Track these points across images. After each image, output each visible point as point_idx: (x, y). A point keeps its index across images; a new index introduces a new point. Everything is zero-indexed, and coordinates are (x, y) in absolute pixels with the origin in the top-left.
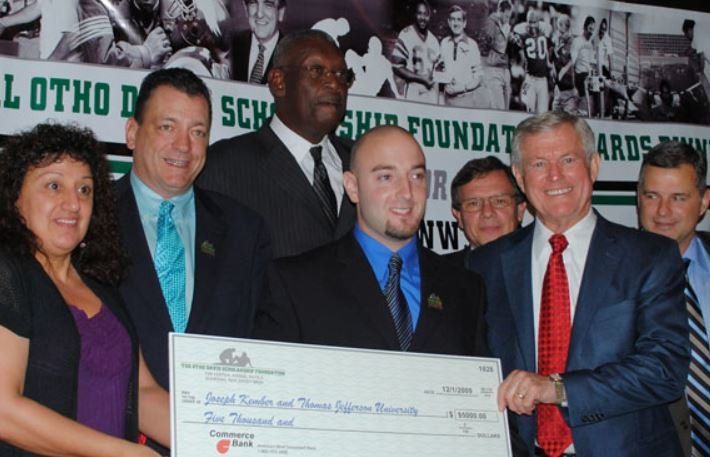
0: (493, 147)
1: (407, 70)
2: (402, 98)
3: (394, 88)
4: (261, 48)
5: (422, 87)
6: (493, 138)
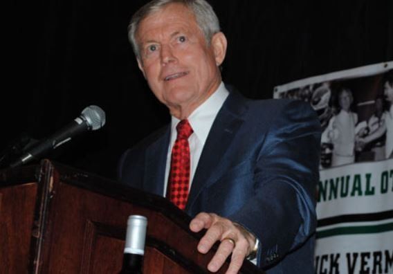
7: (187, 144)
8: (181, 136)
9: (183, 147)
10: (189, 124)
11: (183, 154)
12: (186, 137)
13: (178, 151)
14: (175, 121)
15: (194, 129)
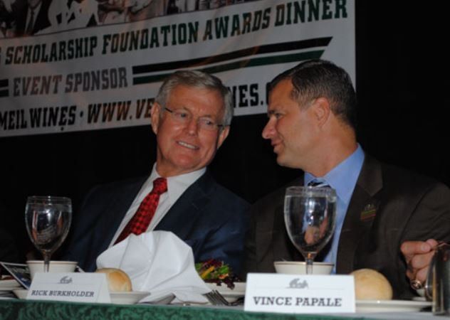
0: (155, 44)
1: (109, 4)
2: (101, 23)
3: (97, 18)
4: (33, 13)
5: (115, 13)
6: (155, 38)
7: (157, 199)
8: (156, 191)
9: (153, 201)
10: (166, 184)
11: (151, 207)
12: (160, 193)
13: (148, 202)
14: (155, 175)
15: (169, 188)
